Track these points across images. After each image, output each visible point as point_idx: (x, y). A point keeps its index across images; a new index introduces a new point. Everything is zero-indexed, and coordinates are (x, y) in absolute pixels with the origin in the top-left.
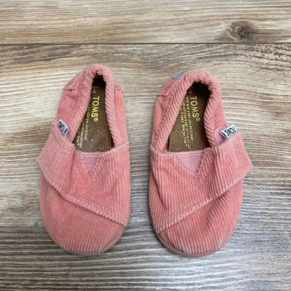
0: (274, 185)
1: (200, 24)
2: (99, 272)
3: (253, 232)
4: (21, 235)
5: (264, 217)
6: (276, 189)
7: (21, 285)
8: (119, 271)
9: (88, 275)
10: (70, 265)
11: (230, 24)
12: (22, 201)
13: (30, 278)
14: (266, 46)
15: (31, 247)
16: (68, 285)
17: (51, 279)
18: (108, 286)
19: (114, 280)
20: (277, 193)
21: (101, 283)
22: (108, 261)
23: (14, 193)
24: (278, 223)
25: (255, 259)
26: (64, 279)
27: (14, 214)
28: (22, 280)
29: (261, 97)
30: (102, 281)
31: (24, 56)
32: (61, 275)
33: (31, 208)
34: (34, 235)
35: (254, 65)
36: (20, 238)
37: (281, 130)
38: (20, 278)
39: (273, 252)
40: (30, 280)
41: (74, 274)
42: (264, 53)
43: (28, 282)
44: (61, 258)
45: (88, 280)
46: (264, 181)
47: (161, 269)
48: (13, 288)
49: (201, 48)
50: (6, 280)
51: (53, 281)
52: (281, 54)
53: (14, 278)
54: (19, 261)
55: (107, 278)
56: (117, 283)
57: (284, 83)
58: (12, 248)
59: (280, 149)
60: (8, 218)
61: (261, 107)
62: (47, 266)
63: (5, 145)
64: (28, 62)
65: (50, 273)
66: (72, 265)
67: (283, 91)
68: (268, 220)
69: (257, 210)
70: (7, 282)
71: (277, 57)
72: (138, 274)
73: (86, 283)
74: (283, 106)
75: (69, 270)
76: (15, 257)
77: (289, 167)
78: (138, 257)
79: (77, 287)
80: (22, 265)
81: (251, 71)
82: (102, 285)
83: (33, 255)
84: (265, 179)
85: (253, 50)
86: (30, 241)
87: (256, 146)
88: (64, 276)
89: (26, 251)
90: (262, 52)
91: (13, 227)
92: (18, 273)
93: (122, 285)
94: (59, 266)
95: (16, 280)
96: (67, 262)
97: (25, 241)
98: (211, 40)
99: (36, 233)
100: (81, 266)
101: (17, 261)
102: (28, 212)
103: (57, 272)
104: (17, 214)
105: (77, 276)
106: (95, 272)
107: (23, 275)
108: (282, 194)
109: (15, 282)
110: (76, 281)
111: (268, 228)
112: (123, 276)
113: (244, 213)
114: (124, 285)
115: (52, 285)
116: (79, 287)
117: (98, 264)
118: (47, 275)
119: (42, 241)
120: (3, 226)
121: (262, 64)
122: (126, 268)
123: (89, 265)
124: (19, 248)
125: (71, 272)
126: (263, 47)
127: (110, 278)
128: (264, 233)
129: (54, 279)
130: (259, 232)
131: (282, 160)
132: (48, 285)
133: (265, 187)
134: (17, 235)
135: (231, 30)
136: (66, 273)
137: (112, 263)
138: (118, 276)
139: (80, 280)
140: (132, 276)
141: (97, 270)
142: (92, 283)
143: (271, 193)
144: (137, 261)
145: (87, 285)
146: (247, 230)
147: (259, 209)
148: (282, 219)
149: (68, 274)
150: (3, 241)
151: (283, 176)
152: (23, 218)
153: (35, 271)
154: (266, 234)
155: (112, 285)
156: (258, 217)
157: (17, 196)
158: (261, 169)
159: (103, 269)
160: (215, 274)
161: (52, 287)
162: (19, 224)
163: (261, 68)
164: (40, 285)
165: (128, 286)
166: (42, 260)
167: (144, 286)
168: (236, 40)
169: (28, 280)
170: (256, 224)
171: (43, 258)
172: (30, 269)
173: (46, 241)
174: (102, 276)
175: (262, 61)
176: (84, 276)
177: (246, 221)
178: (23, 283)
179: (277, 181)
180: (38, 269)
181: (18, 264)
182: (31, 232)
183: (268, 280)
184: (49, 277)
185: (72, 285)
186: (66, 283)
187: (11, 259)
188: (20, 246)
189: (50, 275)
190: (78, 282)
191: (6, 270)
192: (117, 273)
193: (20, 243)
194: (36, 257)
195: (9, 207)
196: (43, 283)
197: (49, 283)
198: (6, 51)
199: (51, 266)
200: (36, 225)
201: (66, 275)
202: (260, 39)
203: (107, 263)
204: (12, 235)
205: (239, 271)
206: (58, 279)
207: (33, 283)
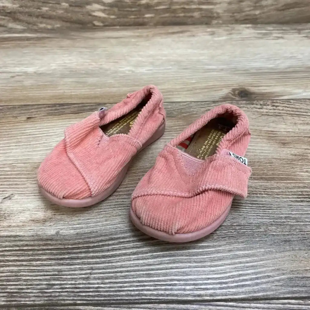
0: (292, 195)
1: (206, 90)
2: (123, 274)
3: (280, 233)
4: (41, 243)
5: (289, 220)
6: (295, 198)
7: (36, 290)
8: (145, 272)
9: (111, 278)
10: (92, 269)
11: (231, 89)
12: (44, 213)
13: (47, 283)
14: (264, 102)
15: (51, 253)
16: (89, 288)
17: (70, 282)
18: (132, 287)
19: (139, 282)
20: (296, 200)
21: (125, 285)
22: (133, 264)
23: (37, 207)
24: (303, 225)
25: (288, 257)
26: (84, 282)
27: (35, 225)
28: (38, 285)
29: (266, 133)
30: (126, 282)
31: (56, 111)
32: (80, 278)
33: (54, 219)
34: (54, 242)
35: (256, 113)
36: (39, 245)
37: (290, 155)
38: (35, 283)
39: (305, 250)
40: (46, 284)
41: (95, 277)
42: (263, 106)
43: (44, 286)
44: (82, 262)
45: (110, 283)
46: (282, 192)
47: (190, 269)
48: (26, 293)
49: (209, 104)
50: (20, 285)
51: (71, 284)
52: (278, 106)
53: (30, 283)
54: (36, 266)
55: (131, 280)
56: (142, 284)
57: (284, 124)
58: (30, 254)
59: (291, 168)
60: (29, 228)
61: (268, 139)
62: (67, 270)
63: (32, 171)
64: (59, 115)
65: (69, 277)
66: (93, 268)
67: (285, 129)
68: (293, 222)
69: (280, 215)
70: (21, 287)
71: (275, 108)
72: (165, 275)
73: (108, 285)
74: (287, 139)
75: (91, 274)
76: (32, 263)
77: (304, 181)
78: (164, 259)
79: (99, 290)
80: (39, 271)
81: (254, 117)
82: (126, 287)
83: (52, 261)
84: (283, 190)
85: (253, 104)
86: (50, 247)
87: (270, 166)
88: (84, 279)
89: (44, 257)
90: (261, 105)
91: (33, 236)
92: (34, 278)
93: (149, 286)
94: (79, 270)
95: (31, 285)
96: (89, 266)
97: (44, 248)
98: (217, 99)
99: (57, 240)
100: (104, 269)
101: (34, 266)
102: (50, 223)
103: (76, 275)
104: (38, 225)
105: (99, 279)
106: (118, 274)
107: (40, 280)
108: (302, 201)
109: (29, 287)
110: (98, 283)
111: (295, 229)
112: (149, 277)
113: (268, 218)
114: (151, 286)
115: (72, 289)
116: (101, 290)
117: (121, 267)
118: (66, 279)
119: (63, 247)
120: (23, 235)
121: (263, 112)
122: (152, 270)
123: (112, 268)
124: (38, 255)
125: (91, 275)
126: (262, 102)
127: (135, 280)
128: (292, 234)
129: (73, 282)
130: (287, 233)
131: (296, 176)
132: (66, 288)
133: (284, 196)
134: (36, 243)
135: (232, 93)
136: (87, 276)
137: (137, 265)
138: (144, 277)
139: (102, 282)
140: (159, 277)
141: (121, 272)
142: (115, 285)
143: (292, 201)
144: (163, 262)
145: (110, 287)
146: (275, 232)
147: (282, 214)
148: (307, 221)
149: (89, 277)
150: (21, 248)
151: (299, 187)
152: (44, 228)
153: (53, 275)
154: (294, 234)
155: (137, 286)
156: (283, 220)
157: (40, 210)
158: (277, 183)
159: (128, 271)
160: (249, 272)
161: (70, 290)
162: (39, 233)
163: (263, 115)
164: (57, 289)
165: (156, 286)
166: (61, 265)
167: (173, 286)
168: (237, 98)
169: (44, 284)
170: (282, 226)
171: (63, 263)
172: (48, 273)
173: (66, 247)
174: (126, 278)
175: (261, 110)
176: (107, 279)
177: (272, 225)
178: (39, 287)
179: (294, 192)
180: (57, 273)
181: (34, 269)
182: (51, 240)
183: (306, 276)
184: (68, 281)
185: (93, 288)
186: (87, 286)
187: (28, 264)
188: (39, 252)
189: (70, 279)
190: (100, 284)
191: (20, 276)
192: (143, 274)
193: (38, 250)
194: (55, 262)
195: (31, 219)
196: (60, 287)
197: (67, 286)
198: (41, 108)
199: (71, 270)
200: (57, 233)
201: (88, 278)
202: (257, 98)
203: (132, 265)
204: (32, 243)
205: (273, 268)
206: (77, 282)
207: (49, 287)
